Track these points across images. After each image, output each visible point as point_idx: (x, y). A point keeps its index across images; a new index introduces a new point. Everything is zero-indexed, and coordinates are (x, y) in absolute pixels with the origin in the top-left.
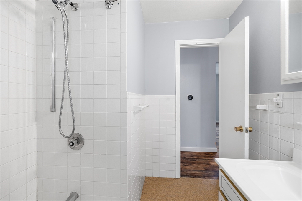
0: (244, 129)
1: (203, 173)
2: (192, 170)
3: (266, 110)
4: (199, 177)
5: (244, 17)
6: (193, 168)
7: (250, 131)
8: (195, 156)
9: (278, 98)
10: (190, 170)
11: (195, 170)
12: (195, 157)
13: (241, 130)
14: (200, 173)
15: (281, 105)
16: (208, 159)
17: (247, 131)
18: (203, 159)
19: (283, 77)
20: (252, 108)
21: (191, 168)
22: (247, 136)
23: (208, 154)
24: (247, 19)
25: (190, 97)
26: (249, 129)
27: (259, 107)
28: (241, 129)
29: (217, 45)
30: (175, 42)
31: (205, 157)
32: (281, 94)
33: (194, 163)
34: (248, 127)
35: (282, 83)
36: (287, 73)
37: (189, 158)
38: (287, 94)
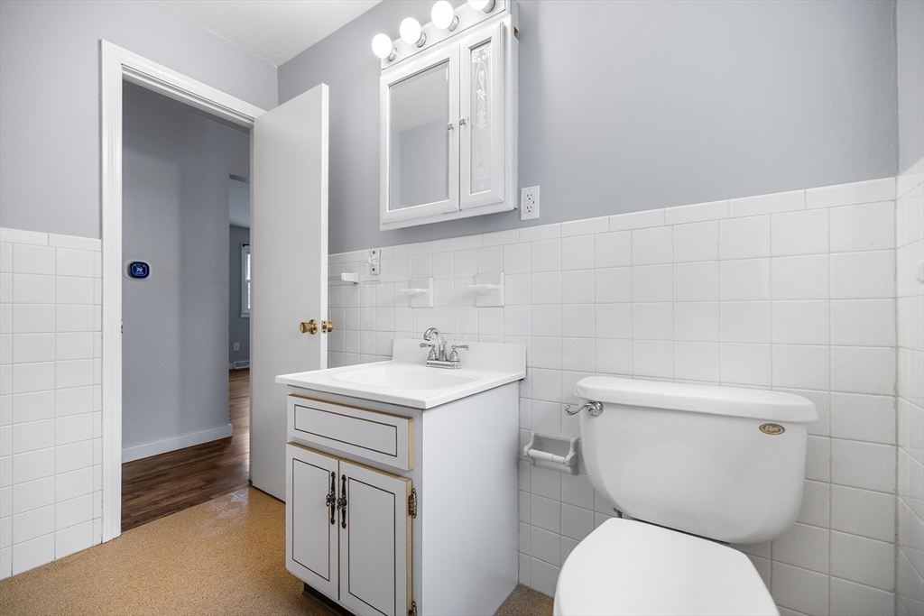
0: (319, 326)
1: (203, 491)
2: (162, 500)
3: (356, 283)
4: (192, 505)
5: (319, 83)
6: (164, 494)
7: (330, 330)
8: (162, 464)
9: (374, 256)
10: (156, 503)
11: (173, 496)
12: (163, 468)
13: (313, 331)
14: (193, 495)
15: (377, 271)
16: (210, 458)
17: (324, 327)
18: (194, 463)
19: (383, 218)
20: (334, 281)
21: (158, 496)
22: (323, 337)
23: (205, 448)
24: (325, 88)
25: (140, 270)
26: (329, 326)
27: (346, 277)
28: (313, 326)
29: (248, 122)
30: (100, 42)
31: (196, 456)
32: (377, 250)
33: (164, 482)
34: (326, 319)
35: (382, 228)
36: (388, 211)
37: (138, 478)
38: (386, 251)
